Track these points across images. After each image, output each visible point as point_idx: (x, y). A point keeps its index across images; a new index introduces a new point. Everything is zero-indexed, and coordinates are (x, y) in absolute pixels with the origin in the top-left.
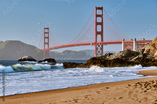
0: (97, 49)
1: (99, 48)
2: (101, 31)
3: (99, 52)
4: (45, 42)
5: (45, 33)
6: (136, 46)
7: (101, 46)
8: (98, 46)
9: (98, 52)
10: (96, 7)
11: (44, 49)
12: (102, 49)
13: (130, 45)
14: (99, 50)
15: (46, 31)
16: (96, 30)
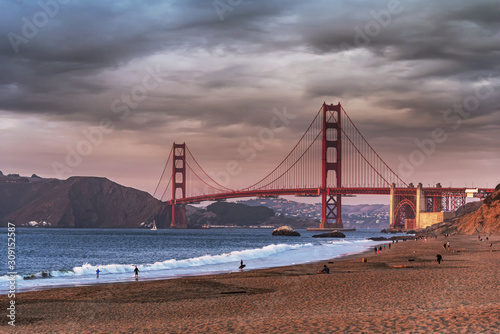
0: (325, 204)
1: (332, 202)
2: (335, 161)
3: (331, 211)
4: (177, 182)
5: (175, 158)
6: (423, 199)
7: (335, 198)
8: (328, 198)
9: (328, 211)
10: (324, 104)
11: (173, 201)
12: (338, 204)
13: (407, 197)
14: (332, 207)
15: (179, 152)
16: (324, 158)
